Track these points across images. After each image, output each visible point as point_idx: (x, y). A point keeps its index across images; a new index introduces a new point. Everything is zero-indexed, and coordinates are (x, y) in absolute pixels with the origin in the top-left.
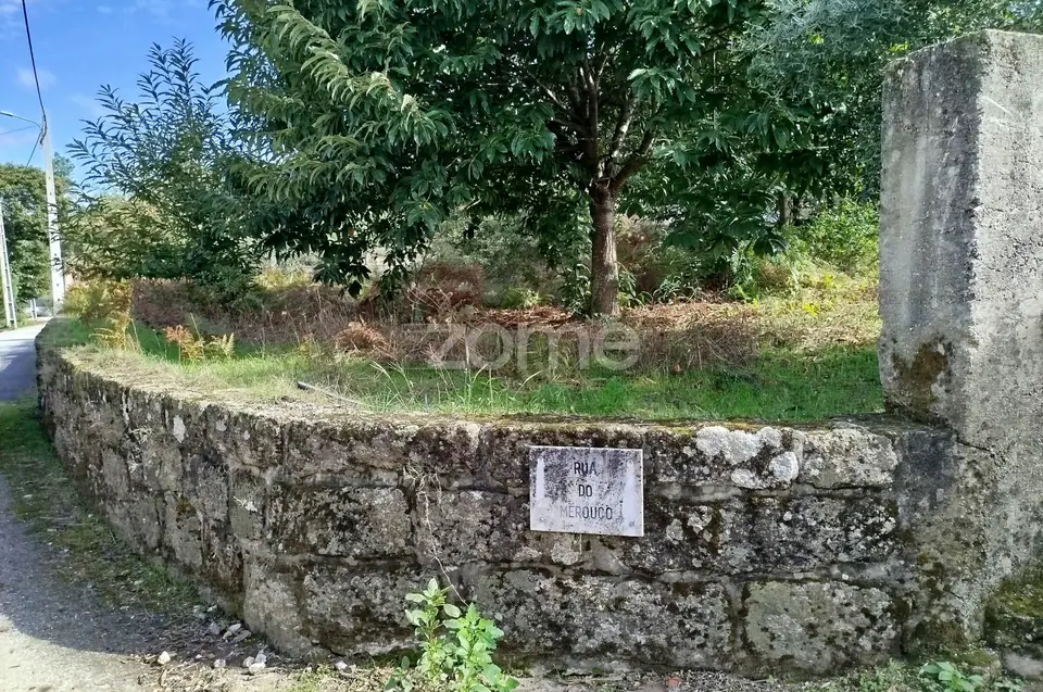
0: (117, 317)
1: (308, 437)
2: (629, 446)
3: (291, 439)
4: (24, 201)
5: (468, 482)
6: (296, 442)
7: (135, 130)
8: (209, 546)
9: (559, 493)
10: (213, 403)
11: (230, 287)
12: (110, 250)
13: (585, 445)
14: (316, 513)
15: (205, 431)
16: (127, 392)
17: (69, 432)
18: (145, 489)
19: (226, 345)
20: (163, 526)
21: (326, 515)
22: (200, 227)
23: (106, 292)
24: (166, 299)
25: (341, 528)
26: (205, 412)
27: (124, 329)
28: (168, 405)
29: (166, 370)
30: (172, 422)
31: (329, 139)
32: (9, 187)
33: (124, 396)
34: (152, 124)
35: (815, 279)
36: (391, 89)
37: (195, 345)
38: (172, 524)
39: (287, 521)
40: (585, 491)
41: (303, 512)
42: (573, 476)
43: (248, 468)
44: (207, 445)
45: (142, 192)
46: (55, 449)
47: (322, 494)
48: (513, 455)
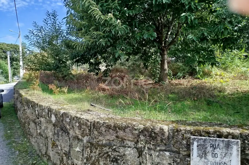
0: (35, 81)
1: (101, 127)
2: (233, 138)
3: (94, 127)
4: (15, 52)
5: (163, 148)
6: (96, 128)
7: (42, 33)
8: (62, 159)
9: (203, 155)
10: (65, 111)
11: (65, 73)
12: (34, 63)
13: (214, 137)
14: (103, 155)
15: (62, 120)
16: (37, 105)
17: (21, 113)
18: (42, 135)
19: (65, 90)
20: (47, 148)
21: (107, 156)
22: (57, 58)
23: (33, 74)
24: (48, 76)
25: (112, 161)
26: (62, 114)
27: (37, 85)
28: (50, 110)
29: (49, 97)
30: (51, 116)
31: (95, 33)
32: (11, 49)
33: (36, 106)
34: (46, 31)
35: (219, 73)
36: (113, 19)
37: (57, 90)
38: (50, 149)
39: (92, 156)
40: (214, 155)
41: (98, 154)
42: (209, 149)
43: (77, 135)
44: (63, 125)
45: (43, 49)
46: (17, 117)
47: (105, 148)
48: (183, 139)
